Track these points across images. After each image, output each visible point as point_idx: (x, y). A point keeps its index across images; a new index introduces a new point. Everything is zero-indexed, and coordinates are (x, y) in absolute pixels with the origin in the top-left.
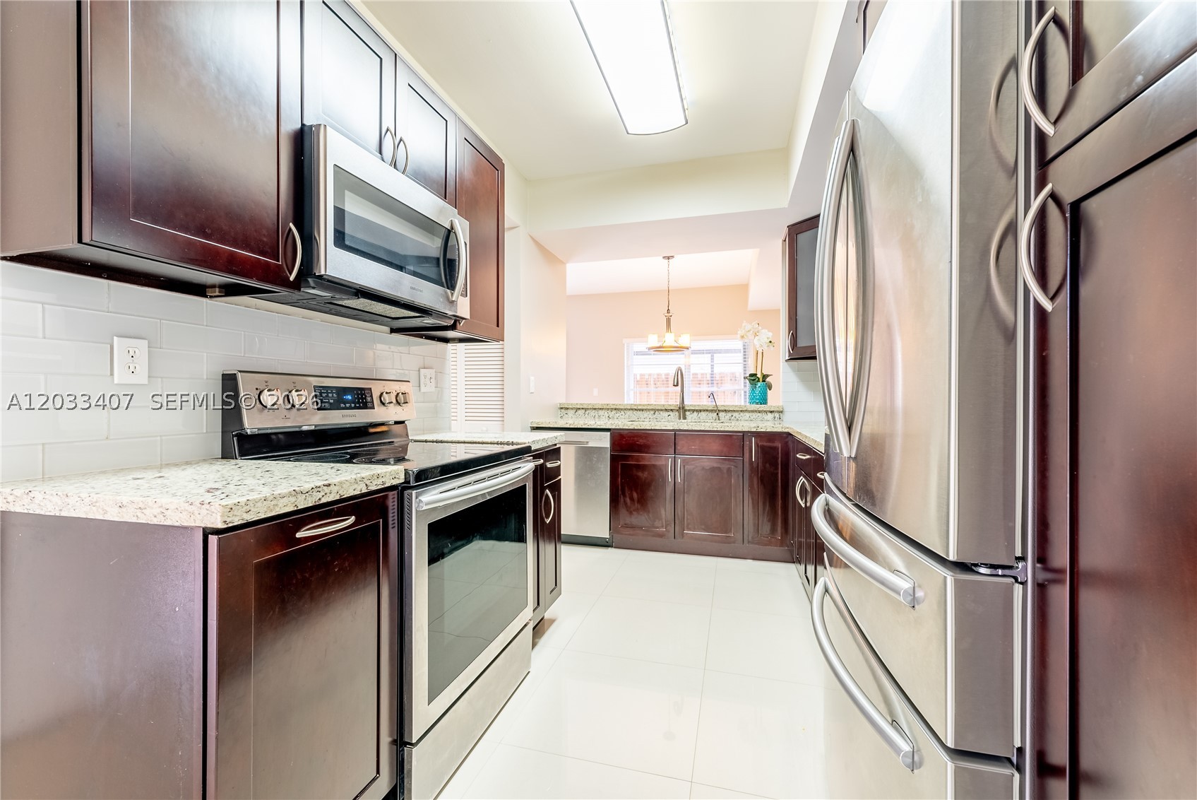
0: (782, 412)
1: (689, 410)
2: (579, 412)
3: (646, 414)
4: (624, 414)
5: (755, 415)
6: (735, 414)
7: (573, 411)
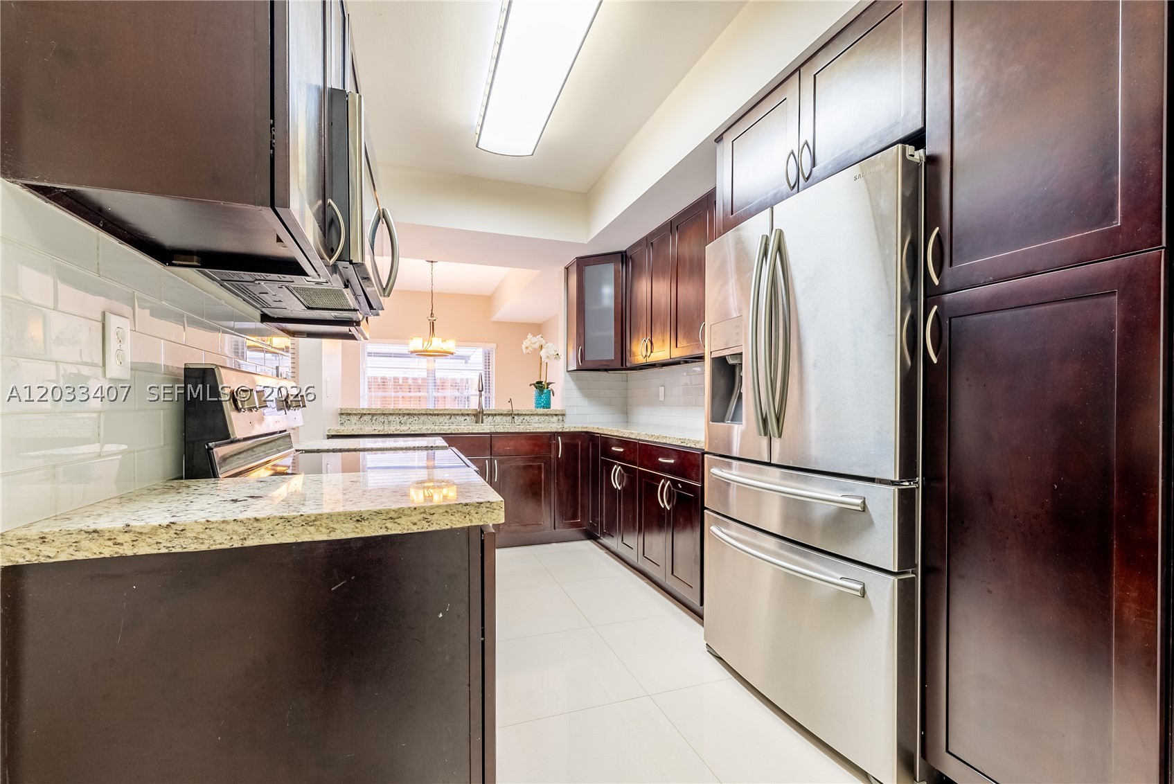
0: (564, 415)
1: (486, 415)
3: (441, 419)
4: (417, 419)
6: (526, 418)
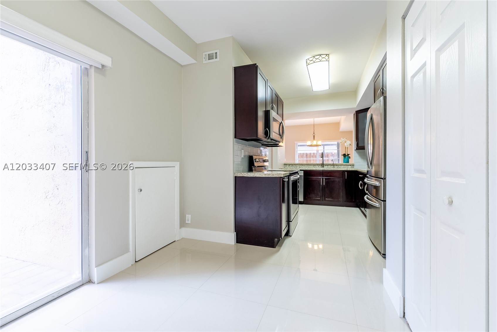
0: (353, 165)
1: (325, 165)
2: (290, 166)
3: (311, 166)
5: (345, 166)
6: (339, 166)
7: (288, 166)
